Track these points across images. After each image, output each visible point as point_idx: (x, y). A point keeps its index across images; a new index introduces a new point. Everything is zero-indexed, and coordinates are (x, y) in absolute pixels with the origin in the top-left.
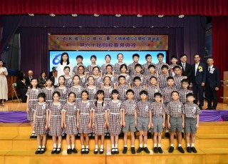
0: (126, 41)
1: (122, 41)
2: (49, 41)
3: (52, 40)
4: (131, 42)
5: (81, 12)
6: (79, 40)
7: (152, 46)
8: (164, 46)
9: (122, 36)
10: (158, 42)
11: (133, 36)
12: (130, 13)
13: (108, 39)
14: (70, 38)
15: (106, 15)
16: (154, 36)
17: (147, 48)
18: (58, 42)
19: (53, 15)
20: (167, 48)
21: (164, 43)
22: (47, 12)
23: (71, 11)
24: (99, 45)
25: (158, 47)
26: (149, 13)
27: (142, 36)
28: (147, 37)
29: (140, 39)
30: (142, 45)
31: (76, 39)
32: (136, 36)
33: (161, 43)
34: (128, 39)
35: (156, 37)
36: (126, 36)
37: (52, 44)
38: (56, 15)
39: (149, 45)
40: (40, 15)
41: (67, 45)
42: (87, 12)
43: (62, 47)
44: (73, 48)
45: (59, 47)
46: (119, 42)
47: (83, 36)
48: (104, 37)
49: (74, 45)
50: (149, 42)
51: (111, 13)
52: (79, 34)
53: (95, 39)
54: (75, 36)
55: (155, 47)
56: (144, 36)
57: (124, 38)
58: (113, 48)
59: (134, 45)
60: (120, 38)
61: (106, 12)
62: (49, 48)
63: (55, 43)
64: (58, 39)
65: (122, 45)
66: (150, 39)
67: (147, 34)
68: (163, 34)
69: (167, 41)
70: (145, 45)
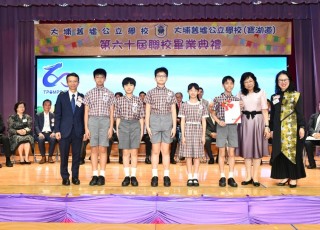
0: (200, 36)
1: (191, 36)
2: (36, 37)
3: (41, 35)
4: (209, 37)
6: (98, 34)
7: (256, 45)
8: (283, 46)
9: (191, 25)
10: (270, 37)
11: (214, 24)
13: (161, 31)
14: (80, 31)
16: (260, 24)
17: (246, 50)
18: (54, 39)
20: (289, 50)
21: (282, 40)
24: (141, 44)
25: (269, 47)
27: (233, 24)
28: (244, 26)
29: (229, 30)
30: (235, 43)
31: (93, 32)
32: (222, 24)
33: (276, 39)
34: (204, 30)
35: (264, 25)
36: (199, 25)
37: (42, 42)
39: (249, 44)
41: (74, 45)
43: (62, 49)
44: (87, 51)
45: (56, 49)
46: (185, 37)
47: (108, 25)
48: (152, 27)
49: (88, 44)
50: (250, 37)
52: (98, 21)
53: (132, 31)
54: (90, 26)
55: (262, 49)
56: (239, 24)
57: (195, 30)
58: (172, 51)
59: (217, 43)
60: (187, 30)
62: (37, 52)
63: (48, 41)
64: (56, 32)
65: (191, 44)
66: (251, 30)
67: (245, 20)
68: (280, 20)
69: (290, 36)
70: (242, 44)
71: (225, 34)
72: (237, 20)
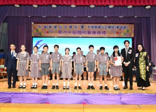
0: (98, 30)
1: (94, 29)
2: (33, 29)
3: (35, 28)
5: (60, 3)
6: (57, 28)
7: (120, 33)
8: (131, 34)
9: (94, 25)
10: (125, 30)
11: (103, 25)
12: (103, 3)
13: (82, 27)
14: (50, 27)
15: (82, 5)
16: (122, 25)
17: (116, 35)
18: (40, 30)
19: (35, 6)
20: (133, 35)
21: (130, 31)
22: (30, 3)
23: (52, 2)
24: (74, 32)
25: (125, 34)
26: (121, 4)
27: (111, 25)
28: (115, 26)
29: (109, 27)
30: (112, 32)
31: (55, 27)
32: (106, 25)
33: (128, 31)
34: (99, 27)
35: (123, 25)
36: (97, 25)
37: (35, 31)
38: (38, 5)
39: (117, 33)
40: (25, 5)
41: (48, 32)
42: (65, 3)
43: (43, 34)
44: (53, 35)
45: (40, 34)
46: (92, 30)
47: (61, 25)
48: (78, 25)
49: (53, 32)
50: (118, 30)
51: (87, 4)
52: (57, 23)
53: (71, 27)
54: (54, 25)
55: (122, 35)
56: (113, 25)
57: (96, 27)
58: (87, 35)
59: (104, 32)
60: (93, 27)
61: (82, 3)
62: (33, 35)
63: (37, 31)
64: (40, 27)
65: (94, 33)
66: (118, 27)
67: (116, 23)
68: (130, 24)
69: (133, 30)
70: (114, 33)
71: (108, 29)
72: (113, 23)
